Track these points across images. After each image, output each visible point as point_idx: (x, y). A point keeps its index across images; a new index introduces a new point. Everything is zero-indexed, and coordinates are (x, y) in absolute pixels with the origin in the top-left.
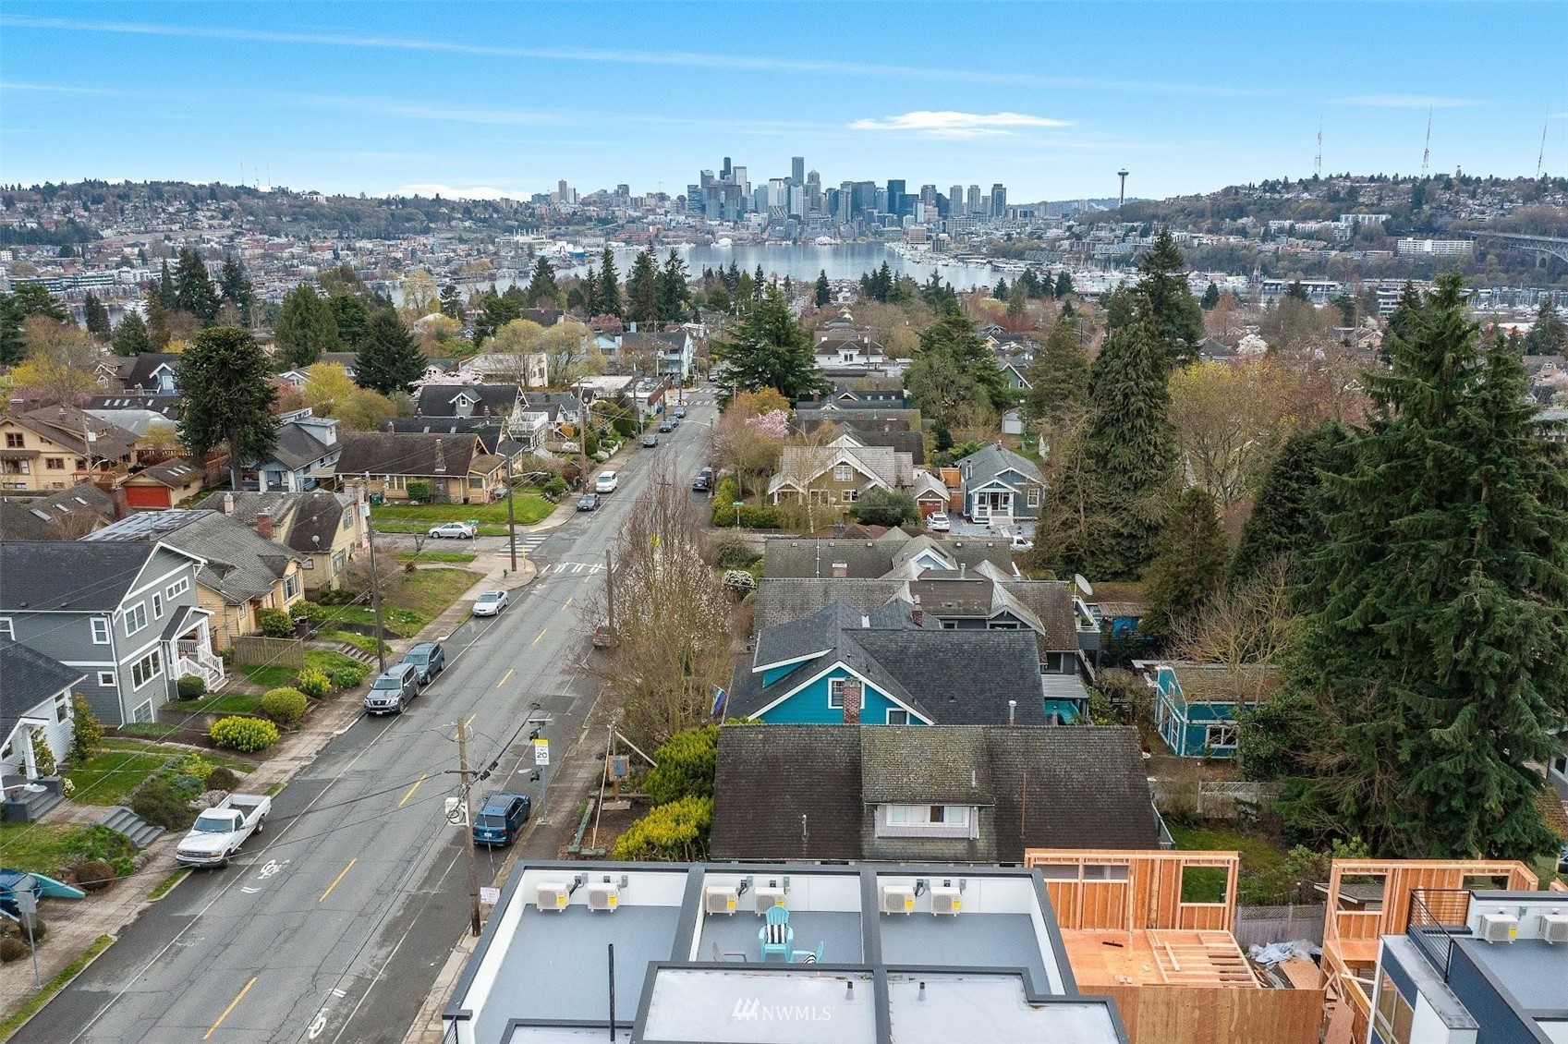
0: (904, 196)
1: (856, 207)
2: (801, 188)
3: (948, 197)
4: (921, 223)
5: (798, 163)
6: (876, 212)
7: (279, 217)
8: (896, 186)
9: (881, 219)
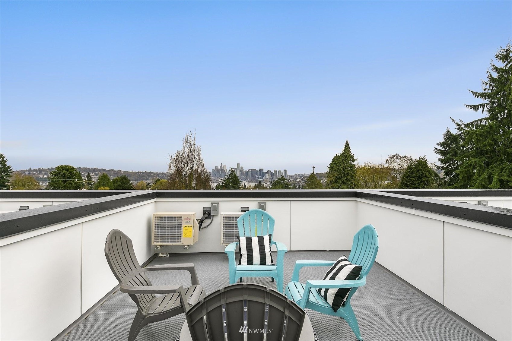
0: (263, 173)
1: (252, 174)
2: (239, 170)
3: (273, 173)
4: (267, 178)
5: (238, 165)
6: (257, 176)
7: (110, 176)
8: (261, 170)
9: (258, 178)
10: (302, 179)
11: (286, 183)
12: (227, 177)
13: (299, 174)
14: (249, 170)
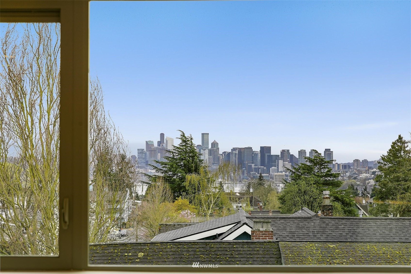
0: (270, 156)
1: (241, 163)
2: (207, 151)
3: (297, 157)
4: (281, 172)
5: (205, 136)
6: (253, 166)
8: (265, 150)
9: (257, 170)
10: (374, 173)
11: (326, 170)
12: (171, 156)
13: (365, 161)
14: (234, 149)
